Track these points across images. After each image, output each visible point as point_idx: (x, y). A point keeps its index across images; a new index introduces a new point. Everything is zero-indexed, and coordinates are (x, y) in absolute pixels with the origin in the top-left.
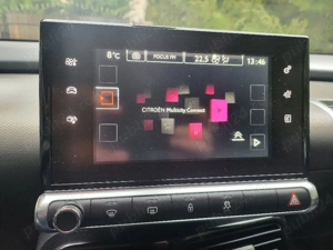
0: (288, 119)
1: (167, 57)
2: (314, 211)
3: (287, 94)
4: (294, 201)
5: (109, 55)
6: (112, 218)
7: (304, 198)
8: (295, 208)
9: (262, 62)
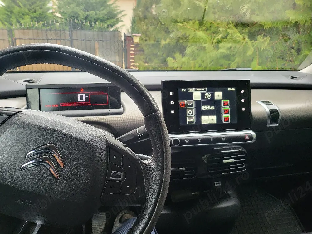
0: (243, 109)
1: (201, 90)
2: (254, 142)
3: (243, 100)
4: (247, 138)
5: (183, 90)
6: (187, 143)
7: (251, 137)
8: (247, 140)
9: (233, 89)
